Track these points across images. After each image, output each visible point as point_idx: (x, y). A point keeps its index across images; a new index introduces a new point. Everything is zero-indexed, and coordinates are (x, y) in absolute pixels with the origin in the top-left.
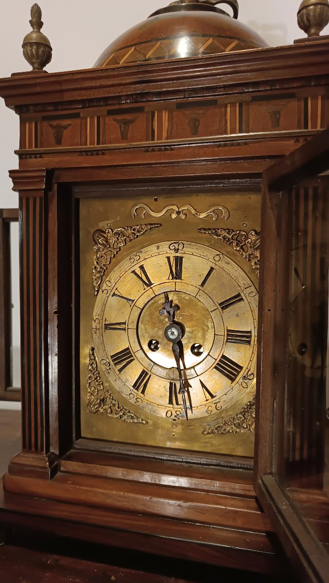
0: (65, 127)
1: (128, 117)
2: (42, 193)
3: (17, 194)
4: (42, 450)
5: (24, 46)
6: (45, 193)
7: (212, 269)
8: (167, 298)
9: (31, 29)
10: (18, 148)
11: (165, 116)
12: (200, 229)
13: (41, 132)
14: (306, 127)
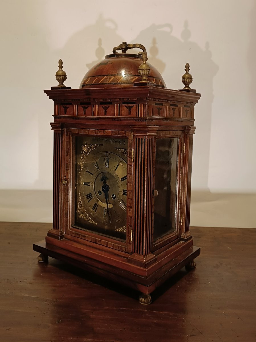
0: (67, 108)
1: (86, 106)
3: (53, 132)
6: (61, 132)
7: (119, 164)
9: (59, 69)
10: (53, 114)
11: (97, 107)
12: (115, 148)
13: (60, 109)
14: (139, 116)
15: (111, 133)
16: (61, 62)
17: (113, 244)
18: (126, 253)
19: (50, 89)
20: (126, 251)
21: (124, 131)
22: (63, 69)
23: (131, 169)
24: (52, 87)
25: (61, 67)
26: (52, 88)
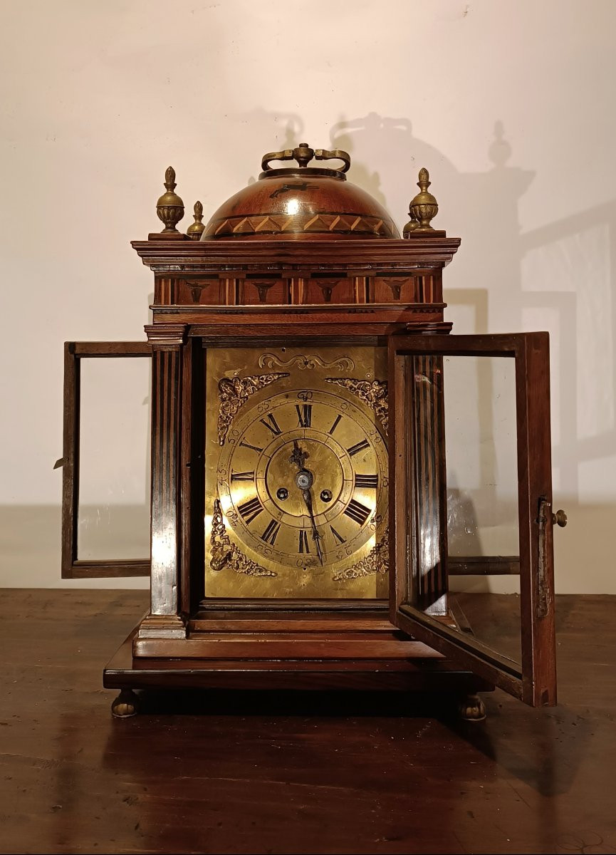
0: (203, 287)
1: (266, 282)
6: (181, 347)
7: (340, 417)
8: (296, 445)
9: (165, 191)
10: (152, 304)
11: (301, 284)
12: (327, 379)
13: (178, 289)
14: (422, 301)
16: (171, 174)
19: (146, 239)
22: (176, 191)
24: (150, 235)
25: (171, 185)
26: (151, 237)
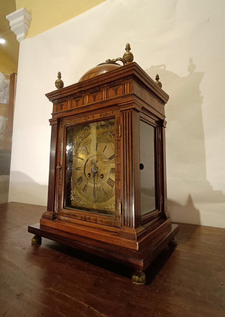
0: (63, 105)
1: (78, 99)
2: (56, 126)
3: (51, 127)
4: (52, 211)
5: (55, 83)
6: (57, 125)
7: (106, 146)
9: (58, 79)
10: (52, 113)
12: (102, 133)
13: (58, 107)
14: (125, 93)
15: (99, 116)
16: (59, 74)
17: (102, 220)
18: (115, 227)
20: (115, 225)
21: (111, 112)
23: (119, 144)
25: (59, 77)
